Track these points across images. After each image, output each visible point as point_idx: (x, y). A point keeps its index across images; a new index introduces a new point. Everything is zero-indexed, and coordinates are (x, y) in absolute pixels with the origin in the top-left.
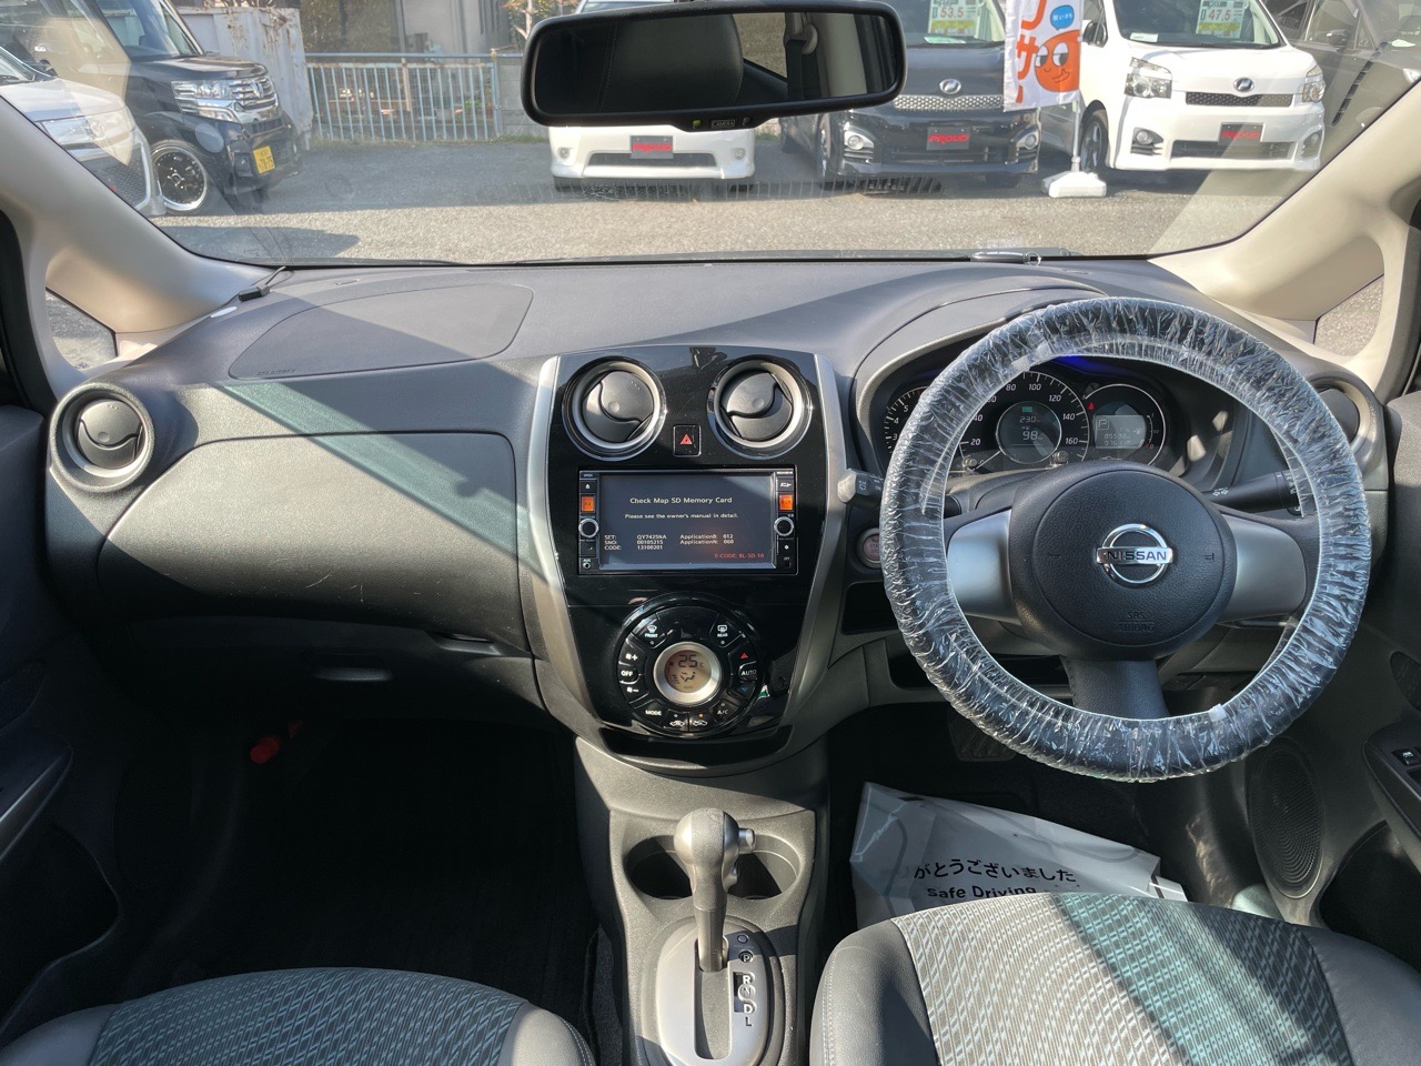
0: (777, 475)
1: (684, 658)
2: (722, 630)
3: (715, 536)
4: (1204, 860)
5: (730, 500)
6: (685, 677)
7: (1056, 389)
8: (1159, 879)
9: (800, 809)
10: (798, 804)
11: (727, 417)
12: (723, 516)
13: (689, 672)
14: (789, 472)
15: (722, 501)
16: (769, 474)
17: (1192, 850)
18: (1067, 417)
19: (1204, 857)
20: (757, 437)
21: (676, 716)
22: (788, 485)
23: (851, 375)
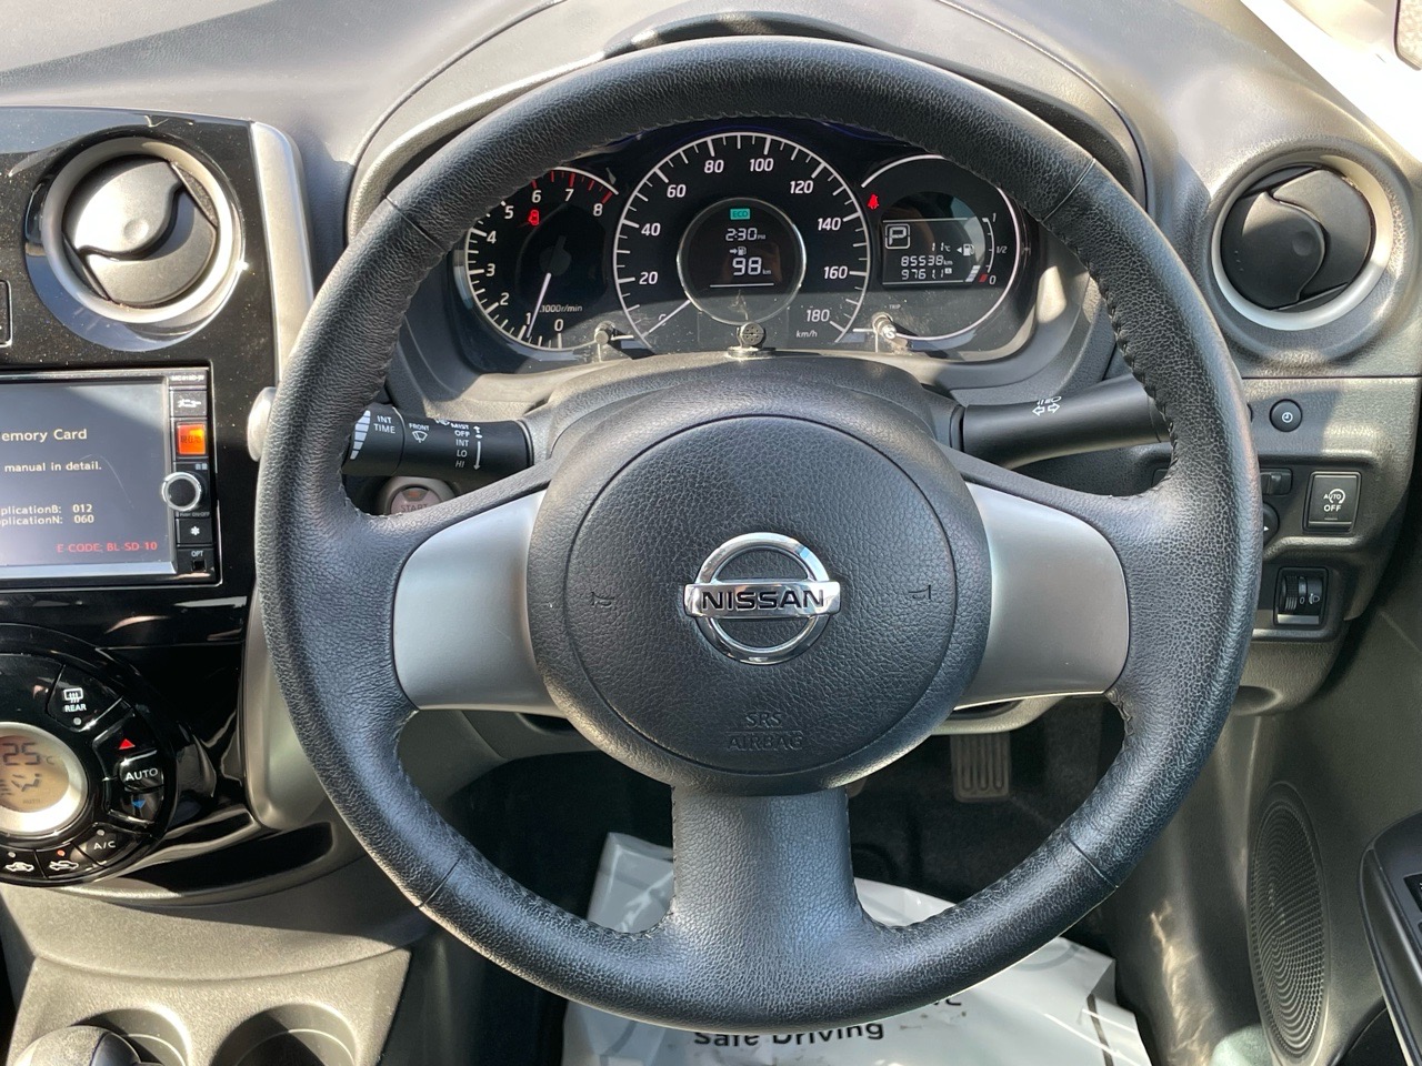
0: (172, 384)
1: (12, 749)
2: (74, 698)
3: (55, 509)
4: (1175, 979)
5: (83, 434)
6: (22, 782)
7: (803, 169)
8: (1099, 1004)
9: (386, 947)
10: (379, 939)
11: (77, 259)
12: (71, 466)
13: (26, 773)
14: (196, 375)
15: (68, 436)
16: (157, 380)
17: (1155, 957)
18: (826, 224)
19: (1176, 971)
20: (141, 300)
21: (12, 855)
22: (195, 404)
23: (352, 162)
